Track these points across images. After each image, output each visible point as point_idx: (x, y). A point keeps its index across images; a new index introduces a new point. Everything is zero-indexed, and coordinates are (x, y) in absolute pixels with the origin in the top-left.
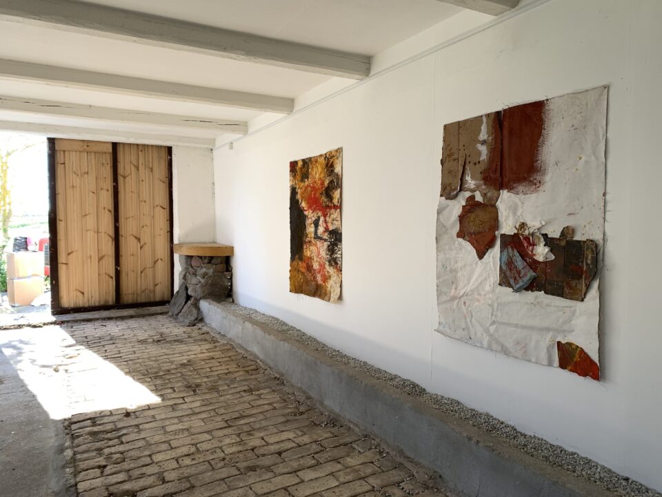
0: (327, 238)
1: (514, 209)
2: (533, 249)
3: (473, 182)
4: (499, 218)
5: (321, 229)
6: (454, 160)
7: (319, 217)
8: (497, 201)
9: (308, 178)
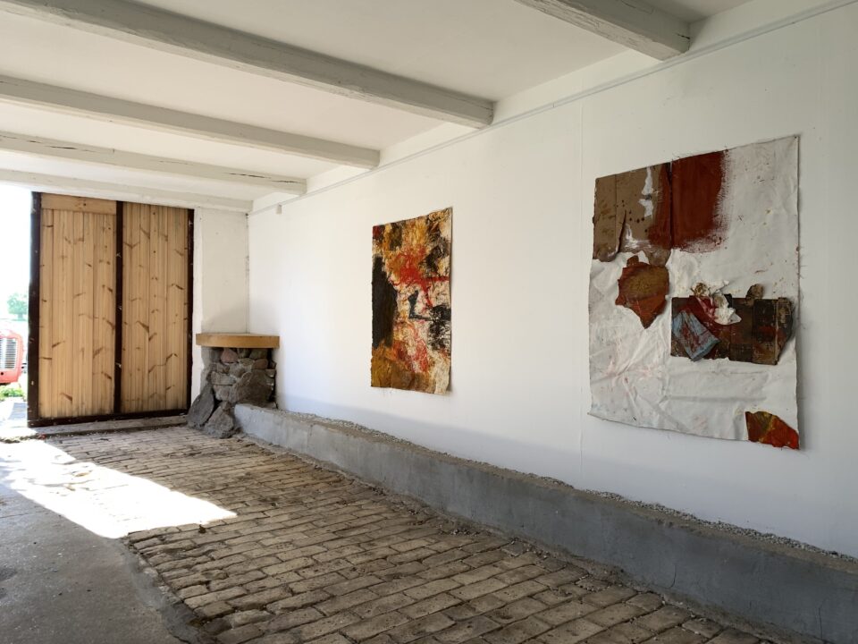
0: (429, 316)
1: (689, 269)
2: (714, 312)
3: (636, 242)
4: (670, 280)
5: (419, 307)
6: (611, 217)
7: (417, 292)
8: (666, 260)
9: (400, 245)
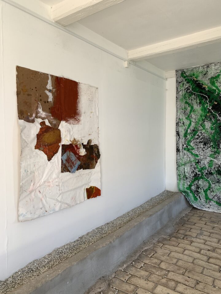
2: (79, 151)
3: (44, 113)
4: (61, 136)
8: (59, 126)
